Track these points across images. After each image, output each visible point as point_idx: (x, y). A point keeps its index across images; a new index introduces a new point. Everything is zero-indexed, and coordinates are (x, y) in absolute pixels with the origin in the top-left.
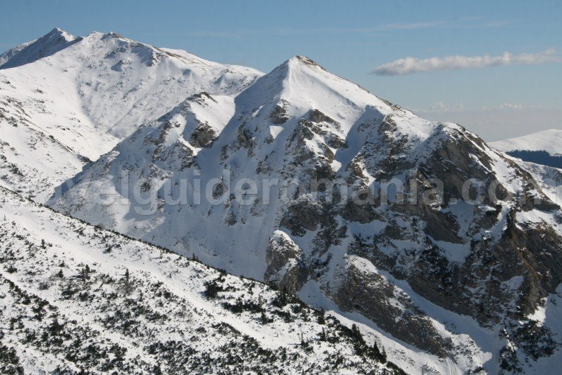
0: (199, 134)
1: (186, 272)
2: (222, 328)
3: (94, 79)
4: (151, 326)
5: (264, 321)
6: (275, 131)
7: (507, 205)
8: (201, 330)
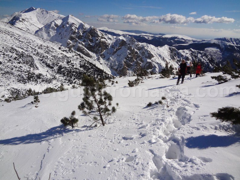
0: (56, 25)
1: (56, 46)
2: (62, 54)
3: (39, 16)
4: (51, 53)
5: (67, 53)
6: (68, 25)
7: (100, 38)
8: (59, 54)
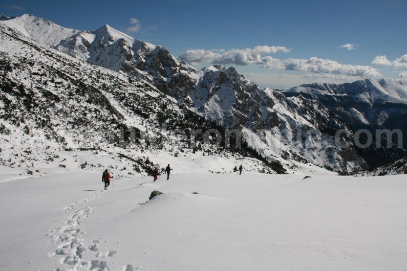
7: (178, 68)
